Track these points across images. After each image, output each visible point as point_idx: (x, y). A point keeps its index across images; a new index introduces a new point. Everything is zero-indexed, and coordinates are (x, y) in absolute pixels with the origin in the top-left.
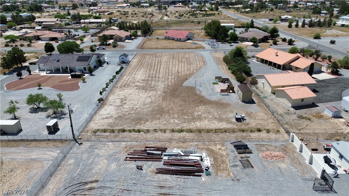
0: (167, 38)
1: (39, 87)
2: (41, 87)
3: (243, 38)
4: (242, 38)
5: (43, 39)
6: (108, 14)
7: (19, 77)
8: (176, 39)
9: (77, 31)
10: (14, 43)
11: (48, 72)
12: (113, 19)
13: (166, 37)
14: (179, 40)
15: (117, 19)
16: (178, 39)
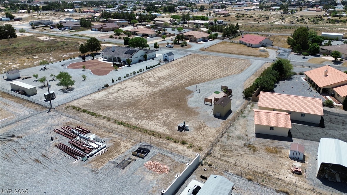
0: (242, 43)
1: (83, 69)
2: (85, 69)
3: (330, 52)
4: (328, 51)
5: (139, 35)
6: (223, 16)
7: (84, 60)
8: (248, 45)
9: (174, 30)
10: (118, 35)
11: (105, 59)
12: (218, 21)
13: (240, 41)
14: (251, 46)
15: (223, 21)
16: (249, 45)
